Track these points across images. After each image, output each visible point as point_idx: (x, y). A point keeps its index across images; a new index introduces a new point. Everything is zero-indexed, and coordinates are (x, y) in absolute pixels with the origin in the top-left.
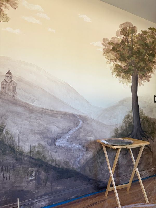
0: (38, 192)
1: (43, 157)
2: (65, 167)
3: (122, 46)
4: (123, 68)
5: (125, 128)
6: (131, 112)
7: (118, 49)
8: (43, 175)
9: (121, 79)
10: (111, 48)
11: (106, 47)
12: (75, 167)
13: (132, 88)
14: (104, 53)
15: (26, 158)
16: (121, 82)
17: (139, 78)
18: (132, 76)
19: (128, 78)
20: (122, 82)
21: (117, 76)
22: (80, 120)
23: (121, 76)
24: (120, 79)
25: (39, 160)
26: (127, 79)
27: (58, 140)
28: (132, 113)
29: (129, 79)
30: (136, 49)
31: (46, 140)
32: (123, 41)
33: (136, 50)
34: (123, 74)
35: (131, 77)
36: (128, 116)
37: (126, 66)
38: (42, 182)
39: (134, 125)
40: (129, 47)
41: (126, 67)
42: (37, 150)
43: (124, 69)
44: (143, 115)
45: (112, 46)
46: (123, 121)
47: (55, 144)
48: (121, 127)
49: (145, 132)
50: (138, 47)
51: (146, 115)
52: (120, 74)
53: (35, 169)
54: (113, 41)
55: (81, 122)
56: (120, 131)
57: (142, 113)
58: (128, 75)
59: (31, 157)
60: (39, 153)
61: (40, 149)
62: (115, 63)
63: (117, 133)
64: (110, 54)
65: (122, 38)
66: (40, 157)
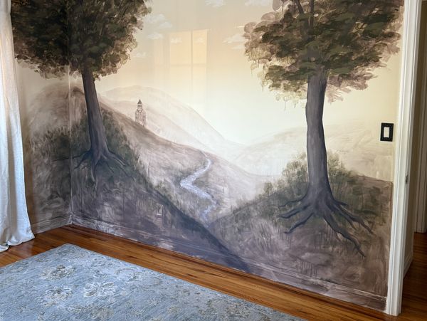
0: (164, 232)
1: (169, 195)
2: (191, 216)
3: (285, 26)
4: (287, 70)
5: (287, 185)
6: (302, 157)
7: (274, 35)
8: (169, 215)
9: (282, 93)
10: (261, 37)
11: (249, 39)
12: (201, 219)
13: (309, 108)
14: (246, 52)
15: (154, 192)
16: (282, 98)
17: (328, 85)
18: (308, 82)
19: (298, 88)
20: (284, 98)
21: (271, 88)
22: (208, 160)
23: (282, 86)
24: (280, 92)
25: (165, 197)
26: (295, 91)
27: (183, 181)
28: (306, 159)
29: (300, 90)
30: (325, 19)
31: (171, 177)
32: (288, 14)
33: (324, 21)
34: (287, 82)
35: (306, 85)
36: (296, 165)
37: (293, 64)
38: (168, 222)
39: (310, 184)
40: (303, 22)
41: (293, 67)
42: (163, 186)
43: (287, 72)
44: (337, 167)
45: (262, 33)
46: (284, 171)
47: (179, 185)
48: (279, 182)
49: (344, 205)
50: (331, 11)
51: (348, 168)
52: (278, 82)
53: (162, 206)
54: (266, 22)
55: (210, 163)
56: (275, 189)
57: (334, 161)
58: (298, 83)
59: (158, 192)
60: (164, 189)
61: (166, 186)
62: (268, 63)
63: (270, 192)
64: (259, 50)
65: (286, 7)
66: (166, 195)
